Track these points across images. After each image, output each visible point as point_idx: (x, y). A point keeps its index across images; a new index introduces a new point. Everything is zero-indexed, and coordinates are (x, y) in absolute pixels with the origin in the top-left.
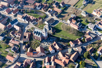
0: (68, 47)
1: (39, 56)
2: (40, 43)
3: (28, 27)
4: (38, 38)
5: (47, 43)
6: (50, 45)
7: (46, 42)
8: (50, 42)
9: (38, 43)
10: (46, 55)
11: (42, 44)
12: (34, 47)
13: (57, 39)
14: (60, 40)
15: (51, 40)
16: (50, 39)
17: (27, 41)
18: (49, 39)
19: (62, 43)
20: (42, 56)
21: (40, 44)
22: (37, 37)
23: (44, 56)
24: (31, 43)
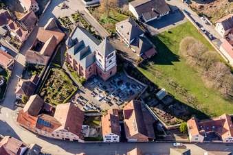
0: (178, 138)
1: (56, 137)
2: (80, 85)
3: (65, 7)
4: (78, 66)
5: (103, 94)
6: (111, 104)
7: (105, 88)
8: (118, 93)
9: (74, 84)
10: (83, 141)
11: (87, 94)
12: (55, 96)
13: (148, 90)
14: (157, 98)
15: (123, 87)
16: (120, 83)
17: (39, 63)
18: (117, 80)
19: (158, 113)
20: (68, 140)
21: (78, 91)
22: (75, 62)
23: (76, 141)
24: (49, 77)
